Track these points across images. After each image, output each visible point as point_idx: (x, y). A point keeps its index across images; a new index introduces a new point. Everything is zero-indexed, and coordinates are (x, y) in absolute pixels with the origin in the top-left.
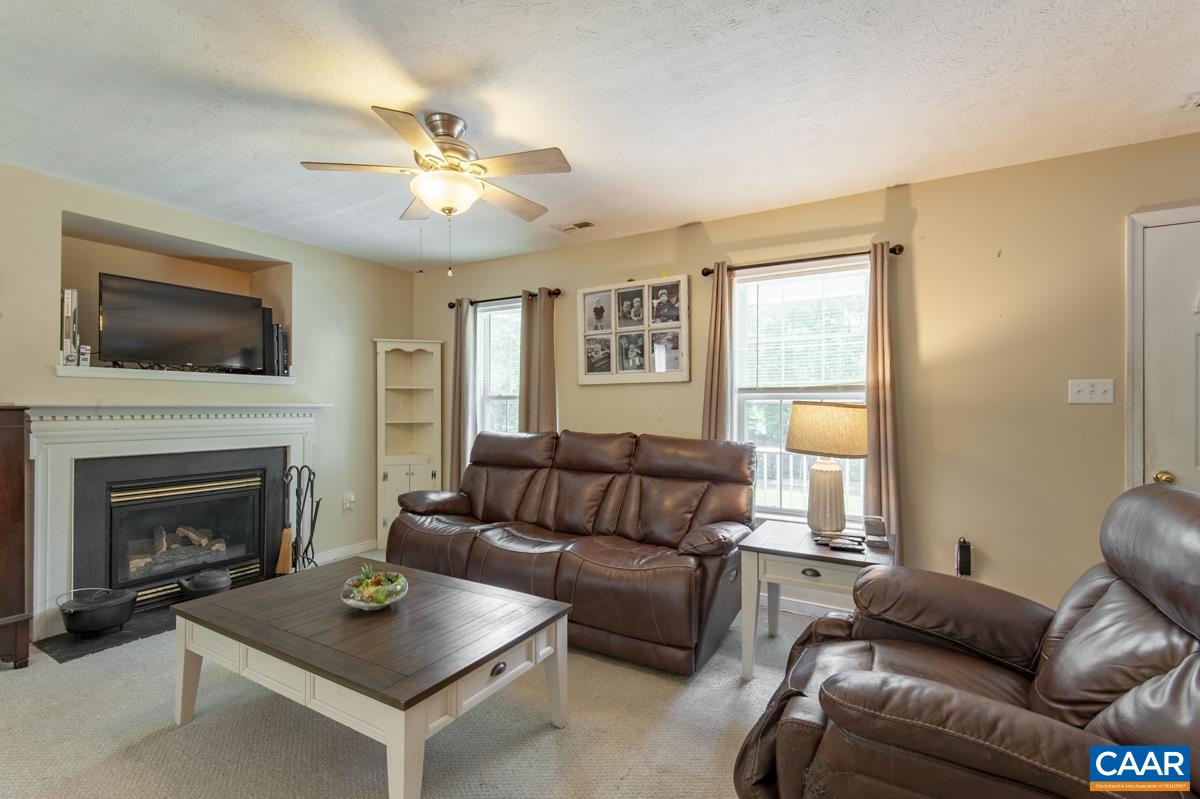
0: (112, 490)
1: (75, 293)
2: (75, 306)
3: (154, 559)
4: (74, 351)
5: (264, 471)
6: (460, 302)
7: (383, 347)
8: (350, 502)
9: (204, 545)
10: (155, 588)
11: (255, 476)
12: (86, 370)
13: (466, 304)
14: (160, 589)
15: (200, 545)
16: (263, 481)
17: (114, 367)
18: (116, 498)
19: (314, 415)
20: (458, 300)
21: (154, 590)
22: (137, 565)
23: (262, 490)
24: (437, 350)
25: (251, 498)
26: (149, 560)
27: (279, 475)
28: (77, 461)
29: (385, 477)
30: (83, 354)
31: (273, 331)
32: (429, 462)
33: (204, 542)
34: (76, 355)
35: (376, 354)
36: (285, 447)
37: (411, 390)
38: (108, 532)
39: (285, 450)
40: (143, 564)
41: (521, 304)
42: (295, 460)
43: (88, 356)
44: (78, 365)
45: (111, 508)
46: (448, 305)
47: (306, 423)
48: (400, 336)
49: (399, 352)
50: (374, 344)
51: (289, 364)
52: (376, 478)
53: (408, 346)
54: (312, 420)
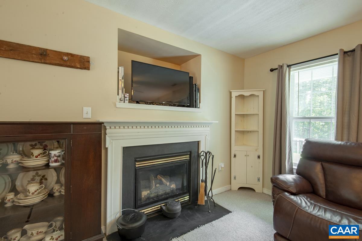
0: (136, 161)
1: (123, 68)
2: (123, 74)
3: (150, 192)
4: (123, 96)
5: (191, 152)
6: (281, 67)
7: (235, 94)
8: (222, 168)
9: (168, 185)
10: (151, 207)
11: (187, 155)
12: (127, 105)
13: (285, 67)
14: (153, 208)
15: (167, 185)
16: (190, 157)
17: (137, 103)
18: (138, 165)
19: (209, 126)
20: (279, 66)
21: (151, 208)
22: (145, 193)
23: (190, 161)
24: (261, 94)
25: (186, 165)
26: (149, 192)
27: (196, 154)
28: (124, 148)
29: (235, 156)
30: (126, 98)
31: (193, 87)
32: (256, 150)
33: (168, 184)
34: (123, 97)
35: (231, 97)
36: (198, 141)
37: (244, 114)
38: (135, 181)
39: (198, 143)
40: (146, 194)
41: (337, 59)
42: (203, 148)
43: (128, 99)
44: (124, 102)
45: (136, 170)
46: (272, 70)
47: (206, 130)
48: (242, 88)
49: (242, 97)
50: (231, 93)
51: (200, 102)
52: (230, 156)
53: (246, 94)
54: (208, 129)
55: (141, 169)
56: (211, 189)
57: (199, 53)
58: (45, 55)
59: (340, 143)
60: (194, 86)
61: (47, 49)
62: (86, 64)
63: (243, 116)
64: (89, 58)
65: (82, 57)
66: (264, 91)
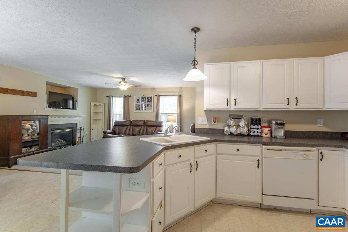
0: (52, 130)
1: (47, 94)
2: (47, 98)
3: (55, 144)
5: (73, 128)
6: (110, 96)
7: (93, 104)
8: (87, 134)
11: (71, 129)
12: (48, 109)
13: (111, 96)
15: (62, 141)
16: (73, 130)
23: (73, 131)
24: (103, 105)
25: (71, 133)
27: (75, 129)
29: (92, 129)
32: (101, 127)
35: (91, 105)
36: (77, 123)
38: (51, 138)
40: (53, 144)
41: (123, 97)
42: (78, 126)
45: (51, 133)
46: (107, 96)
47: (80, 119)
48: (96, 102)
49: (96, 105)
50: (91, 103)
51: (77, 107)
52: (90, 130)
53: (98, 104)
54: (81, 118)
55: (53, 133)
56: (82, 141)
57: (77, 88)
58: (24, 93)
59: (124, 121)
60: (75, 101)
61: (24, 91)
62: (36, 95)
63: (96, 113)
64: (36, 93)
65: (35, 93)
66: (105, 104)
